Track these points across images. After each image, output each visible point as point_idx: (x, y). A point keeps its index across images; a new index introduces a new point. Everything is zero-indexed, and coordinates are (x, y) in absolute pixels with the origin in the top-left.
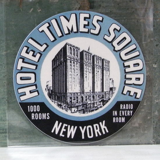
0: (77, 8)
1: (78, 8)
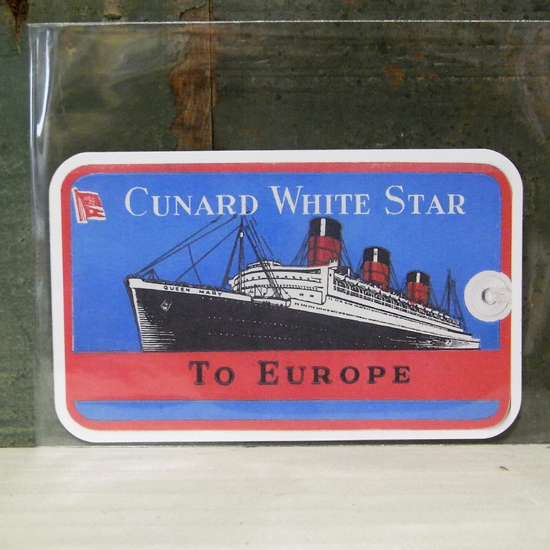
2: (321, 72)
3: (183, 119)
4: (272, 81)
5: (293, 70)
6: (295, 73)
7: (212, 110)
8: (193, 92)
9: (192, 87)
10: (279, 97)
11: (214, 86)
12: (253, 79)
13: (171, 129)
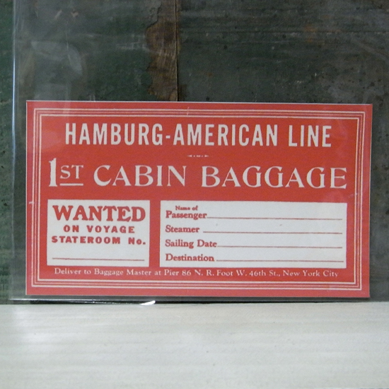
0: (154, 8)
1: (157, 8)
2: (256, 29)
3: (156, 63)
4: (221, 36)
5: (236, 28)
6: (237, 30)
7: (177, 56)
8: (163, 43)
9: (163, 40)
10: (226, 47)
11: (178, 39)
12: (207, 35)
13: (147, 70)
